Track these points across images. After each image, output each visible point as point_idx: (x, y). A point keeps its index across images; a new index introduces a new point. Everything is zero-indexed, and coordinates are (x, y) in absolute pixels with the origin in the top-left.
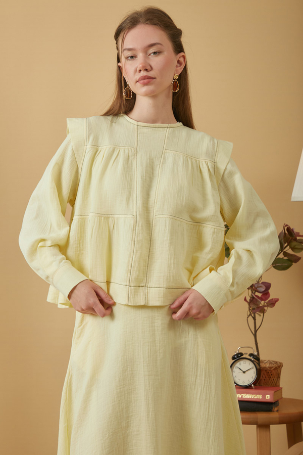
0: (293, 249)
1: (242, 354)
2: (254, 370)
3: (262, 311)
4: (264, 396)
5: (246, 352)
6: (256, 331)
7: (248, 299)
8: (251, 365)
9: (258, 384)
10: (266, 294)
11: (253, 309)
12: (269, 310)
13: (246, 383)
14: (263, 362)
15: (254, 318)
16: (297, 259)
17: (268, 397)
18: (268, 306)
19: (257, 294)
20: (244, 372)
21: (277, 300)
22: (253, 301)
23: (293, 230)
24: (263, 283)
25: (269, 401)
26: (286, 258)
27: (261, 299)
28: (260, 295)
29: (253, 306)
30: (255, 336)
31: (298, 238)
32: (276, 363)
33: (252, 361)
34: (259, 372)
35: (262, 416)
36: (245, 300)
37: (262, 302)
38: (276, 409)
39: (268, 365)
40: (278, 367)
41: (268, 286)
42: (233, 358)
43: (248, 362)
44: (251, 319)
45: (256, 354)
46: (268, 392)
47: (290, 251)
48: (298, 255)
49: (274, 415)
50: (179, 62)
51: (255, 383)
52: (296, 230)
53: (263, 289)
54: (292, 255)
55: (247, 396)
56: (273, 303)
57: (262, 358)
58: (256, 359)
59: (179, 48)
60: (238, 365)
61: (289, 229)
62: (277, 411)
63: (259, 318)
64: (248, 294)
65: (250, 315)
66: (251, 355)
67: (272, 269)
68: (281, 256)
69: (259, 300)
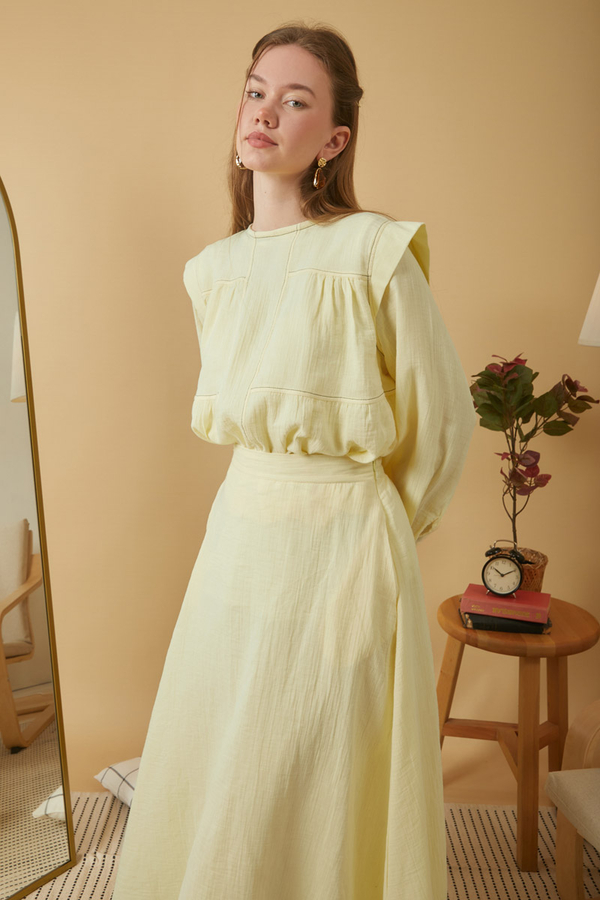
0: (573, 408)
1: (499, 550)
2: (518, 573)
5: (505, 546)
6: (515, 516)
7: (508, 474)
8: (512, 566)
9: (521, 591)
10: (533, 469)
13: (505, 591)
15: (514, 498)
16: (577, 422)
17: (539, 616)
18: (536, 485)
19: (521, 467)
20: (503, 576)
21: (547, 478)
22: (514, 478)
23: (575, 382)
24: (529, 452)
25: (539, 621)
26: (561, 419)
27: (527, 474)
28: (524, 468)
29: (513, 483)
30: (514, 521)
31: (582, 394)
33: (514, 561)
34: (523, 576)
36: (502, 472)
37: (529, 479)
38: (549, 630)
41: (536, 456)
42: (487, 555)
43: (508, 562)
47: (565, 408)
48: (577, 415)
50: (334, 140)
51: (517, 591)
52: (578, 383)
53: (529, 462)
54: (568, 414)
56: (543, 481)
58: (517, 557)
59: (346, 116)
60: (493, 564)
61: (569, 381)
62: (549, 634)
63: (520, 500)
64: (507, 466)
65: (509, 492)
66: (511, 551)
67: (541, 435)
68: (555, 417)
69: (524, 476)
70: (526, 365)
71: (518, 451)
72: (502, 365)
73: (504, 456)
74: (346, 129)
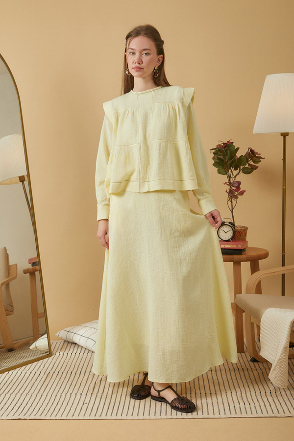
0: (254, 162)
1: (224, 222)
2: (232, 231)
3: (236, 198)
4: (237, 245)
5: (227, 221)
6: (232, 209)
7: (228, 191)
8: (230, 228)
9: (233, 238)
10: (238, 188)
11: (231, 197)
12: (240, 197)
13: (227, 239)
14: (236, 227)
15: (232, 202)
16: (256, 168)
17: (240, 247)
18: (239, 195)
19: (233, 188)
20: (226, 233)
21: (245, 191)
22: (231, 193)
23: (254, 151)
24: (236, 182)
25: (240, 248)
26: (250, 167)
27: (236, 191)
28: (235, 188)
29: (231, 195)
30: (232, 212)
31: (257, 155)
32: (244, 227)
33: (231, 226)
34: (234, 232)
35: (236, 257)
36: (226, 191)
37: (236, 193)
38: (244, 253)
39: (239, 229)
40: (245, 230)
41: (239, 183)
43: (228, 226)
44: (229, 202)
45: (232, 222)
46: (239, 243)
47: (251, 162)
48: (257, 165)
49: (243, 256)
50: (159, 60)
51: (232, 238)
52: (255, 151)
53: (236, 185)
55: (228, 246)
56: (242, 193)
57: (236, 225)
58: (232, 225)
59: (161, 52)
60: (222, 228)
61: (251, 150)
63: (234, 202)
64: (228, 188)
65: (229, 200)
66: (230, 223)
67: (241, 174)
68: (247, 166)
69: (235, 191)
70: (234, 144)
71: (232, 181)
72: (222, 145)
73: (226, 183)
74: (162, 56)
